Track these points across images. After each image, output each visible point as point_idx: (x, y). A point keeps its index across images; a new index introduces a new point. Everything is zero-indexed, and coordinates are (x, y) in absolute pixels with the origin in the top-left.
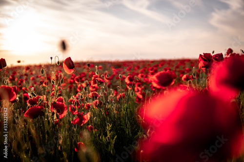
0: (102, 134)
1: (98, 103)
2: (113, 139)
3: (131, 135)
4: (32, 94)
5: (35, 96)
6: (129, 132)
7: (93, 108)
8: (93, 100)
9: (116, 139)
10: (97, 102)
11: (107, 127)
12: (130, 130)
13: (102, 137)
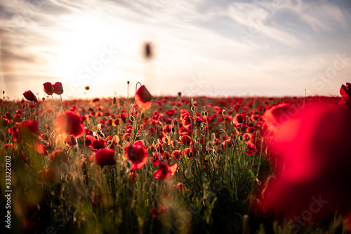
0: (195, 195)
1: (191, 151)
2: (211, 202)
3: (237, 198)
4: (99, 133)
5: (102, 136)
6: (234, 195)
7: (184, 158)
8: (184, 147)
9: (215, 202)
10: (189, 151)
11: (204, 185)
12: (236, 193)
13: (195, 199)
